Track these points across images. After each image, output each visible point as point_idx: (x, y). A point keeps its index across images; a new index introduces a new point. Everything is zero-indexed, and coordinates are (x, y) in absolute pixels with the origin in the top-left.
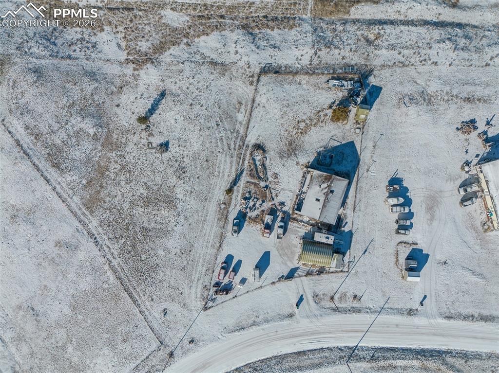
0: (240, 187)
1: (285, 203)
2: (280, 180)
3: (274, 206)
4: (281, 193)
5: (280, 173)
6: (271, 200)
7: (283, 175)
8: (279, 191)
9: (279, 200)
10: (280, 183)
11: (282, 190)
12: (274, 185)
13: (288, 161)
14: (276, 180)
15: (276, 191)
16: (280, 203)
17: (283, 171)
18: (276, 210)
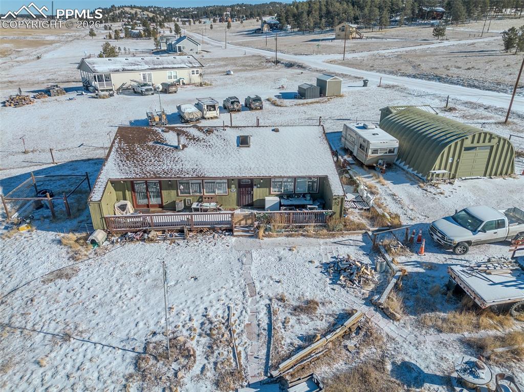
1: (324, 261)
2: (190, 320)
3: (383, 299)
4: (280, 289)
5: (131, 335)
6: (359, 328)
7: (143, 314)
8: (268, 302)
9: (328, 288)
10: (211, 314)
11: (253, 293)
12: (237, 342)
13: (38, 319)
14: (191, 344)
15: (274, 318)
16: (341, 278)
17: (118, 320)
18: (396, 284)
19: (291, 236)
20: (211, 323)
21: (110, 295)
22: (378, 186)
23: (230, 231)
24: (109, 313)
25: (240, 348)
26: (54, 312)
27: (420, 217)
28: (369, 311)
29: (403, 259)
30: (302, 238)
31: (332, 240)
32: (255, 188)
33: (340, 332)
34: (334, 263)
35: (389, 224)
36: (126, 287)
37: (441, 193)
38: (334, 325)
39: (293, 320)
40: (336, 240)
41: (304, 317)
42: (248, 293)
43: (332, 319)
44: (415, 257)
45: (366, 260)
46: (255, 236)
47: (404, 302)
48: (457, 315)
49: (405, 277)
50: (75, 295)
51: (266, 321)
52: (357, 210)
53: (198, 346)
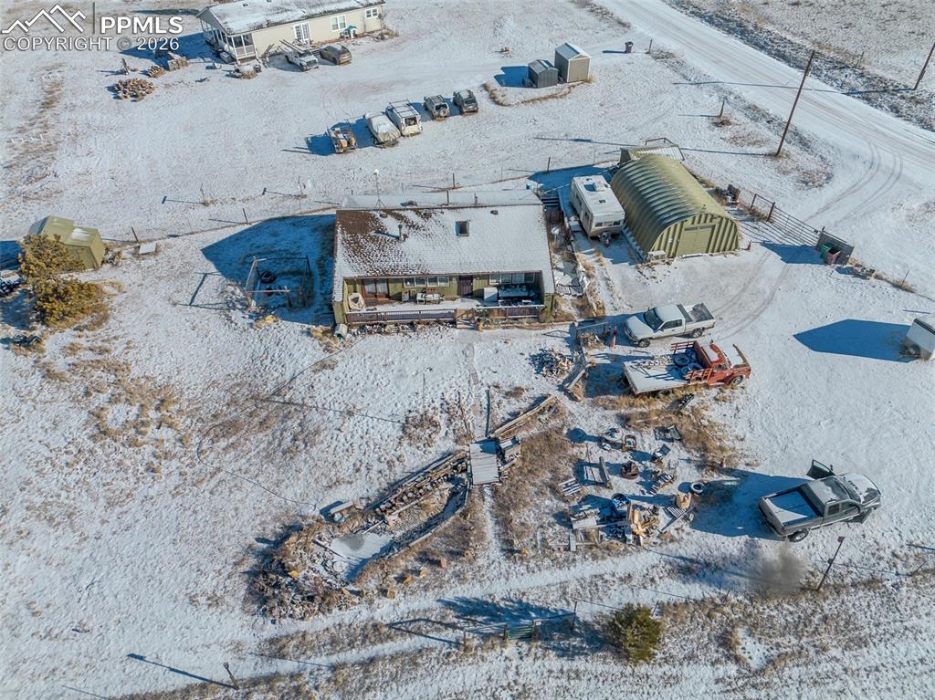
0: (563, 586)
1: (533, 353)
2: (433, 402)
3: (571, 387)
4: (496, 379)
5: (394, 412)
6: (551, 407)
7: (398, 397)
8: (487, 389)
9: (533, 378)
10: (447, 398)
11: (476, 382)
12: (467, 417)
13: (324, 401)
14: (436, 418)
15: (491, 400)
16: (544, 369)
17: (381, 402)
18: (584, 374)
19: (507, 328)
20: (448, 404)
21: (369, 383)
22: (596, 266)
23: (454, 323)
24: (373, 396)
25: (469, 421)
26: (333, 396)
27: (625, 306)
28: (560, 394)
29: (597, 351)
30: (516, 329)
31: (542, 331)
32: (474, 280)
33: (536, 410)
34: (540, 355)
35: (595, 315)
36: (379, 377)
37: (654, 277)
38: (533, 405)
39: (505, 402)
40: (546, 331)
41: (512, 399)
42: (472, 382)
43: (532, 401)
44: (607, 350)
45: (567, 352)
46: (476, 328)
47: (586, 388)
48: (622, 398)
49: (593, 368)
50: (343, 383)
51: (487, 402)
52: (571, 297)
53: (441, 419)
